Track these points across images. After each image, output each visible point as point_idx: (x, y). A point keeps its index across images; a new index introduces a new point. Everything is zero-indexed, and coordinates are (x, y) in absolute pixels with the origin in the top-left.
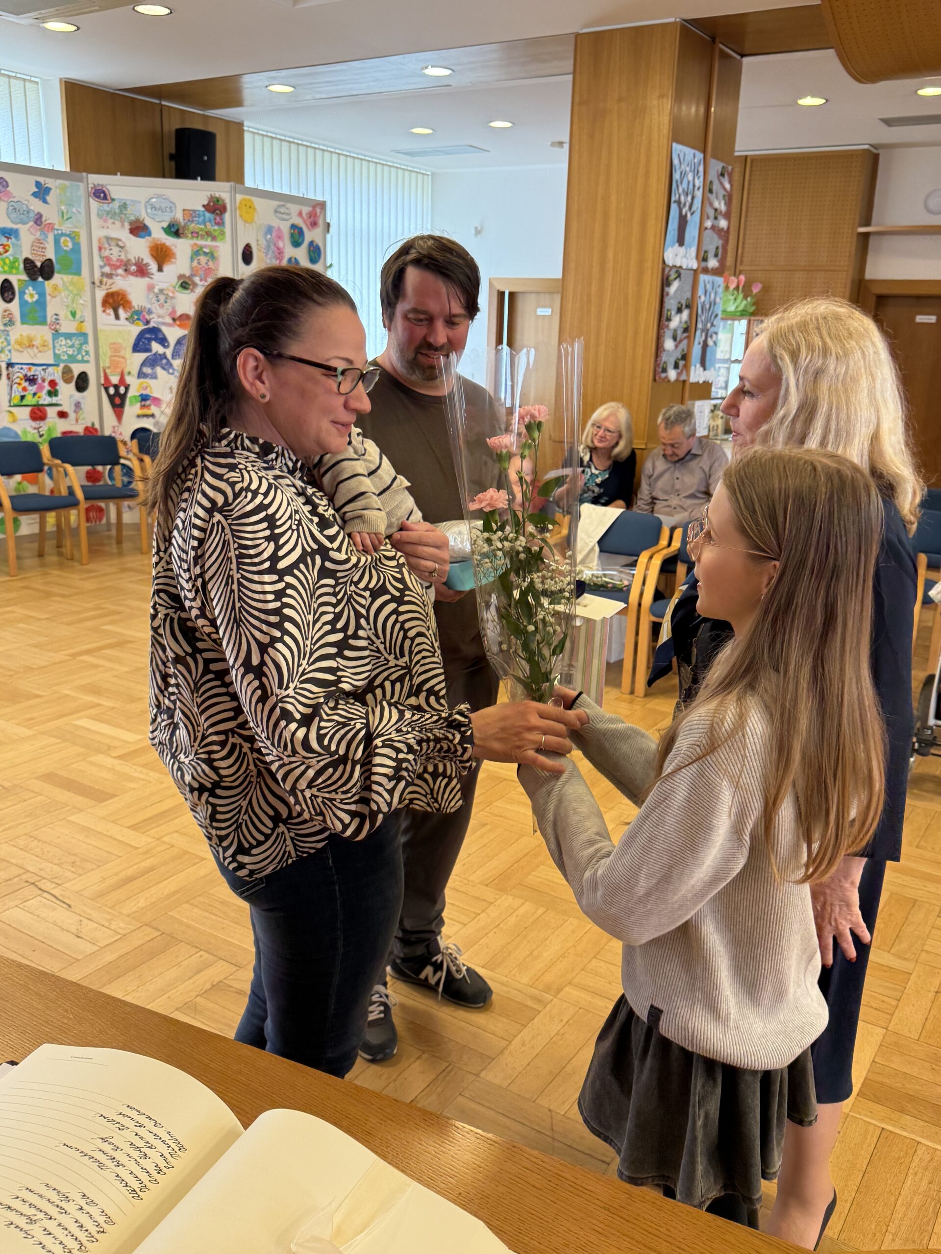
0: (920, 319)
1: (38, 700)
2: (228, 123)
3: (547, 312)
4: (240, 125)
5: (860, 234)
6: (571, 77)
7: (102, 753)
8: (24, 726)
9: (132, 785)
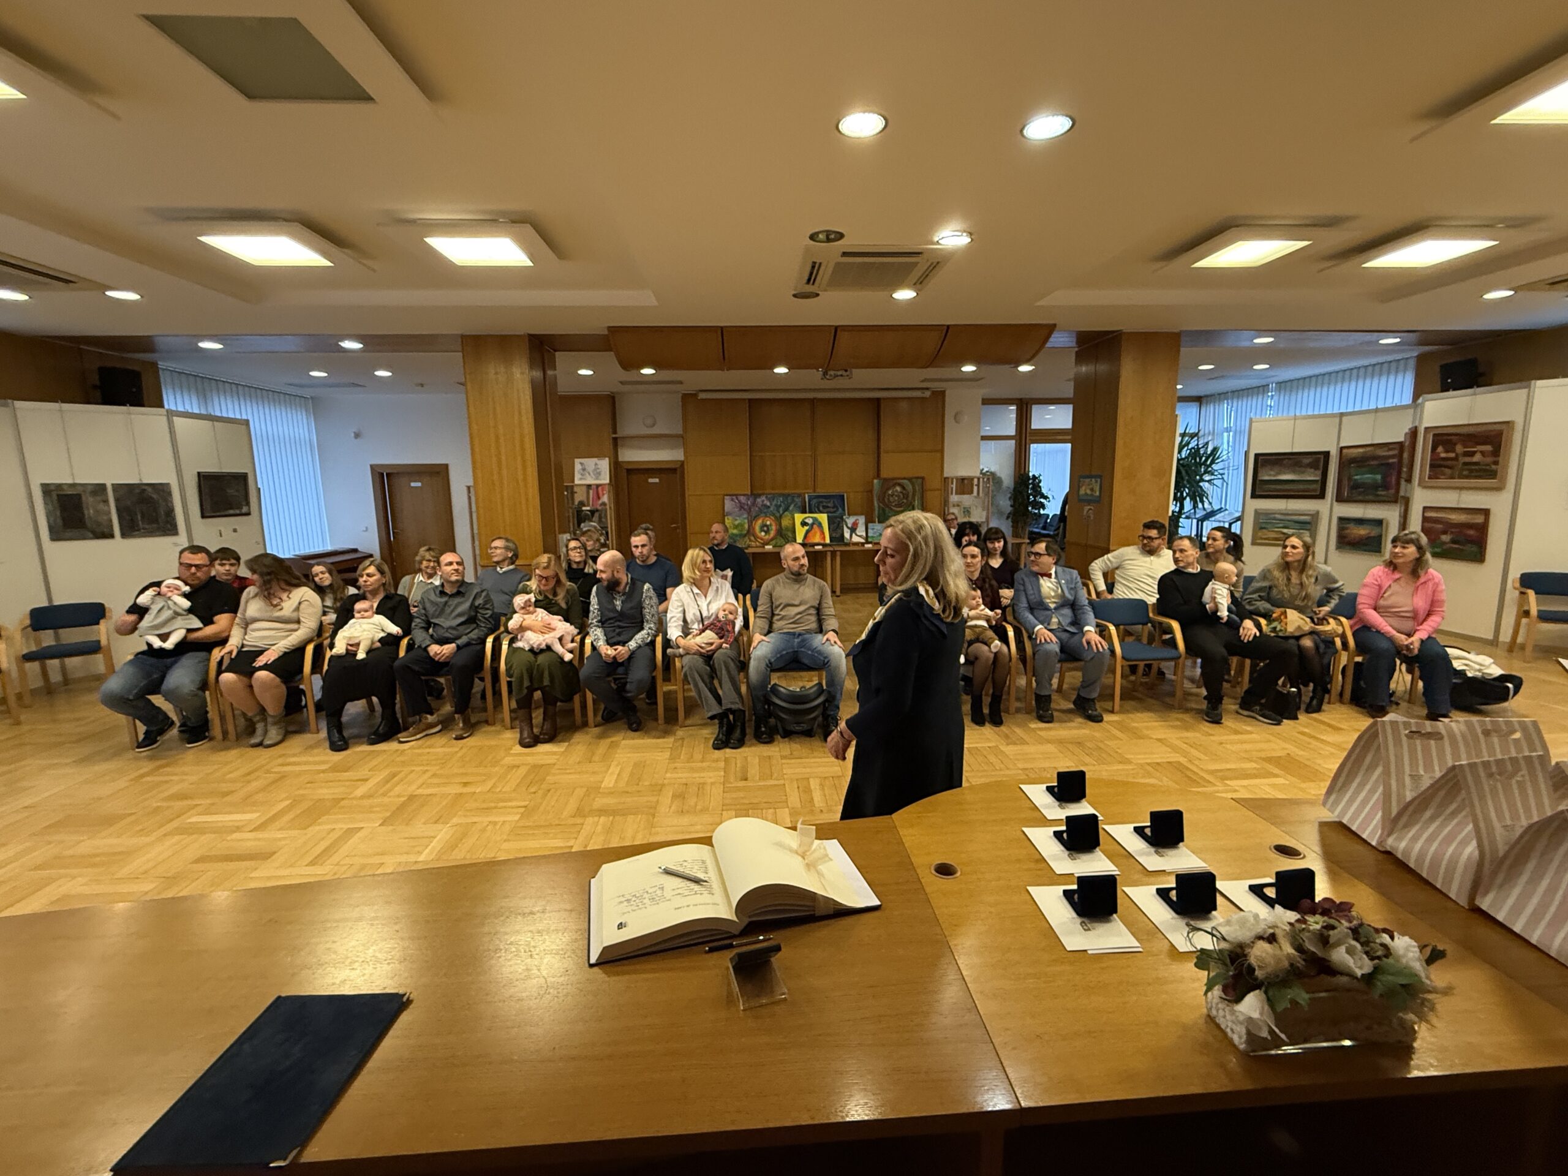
0: (651, 480)
1: (133, 818)
2: (144, 363)
3: (419, 484)
4: (154, 365)
5: (613, 438)
7: (235, 832)
8: (141, 836)
9: (283, 843)
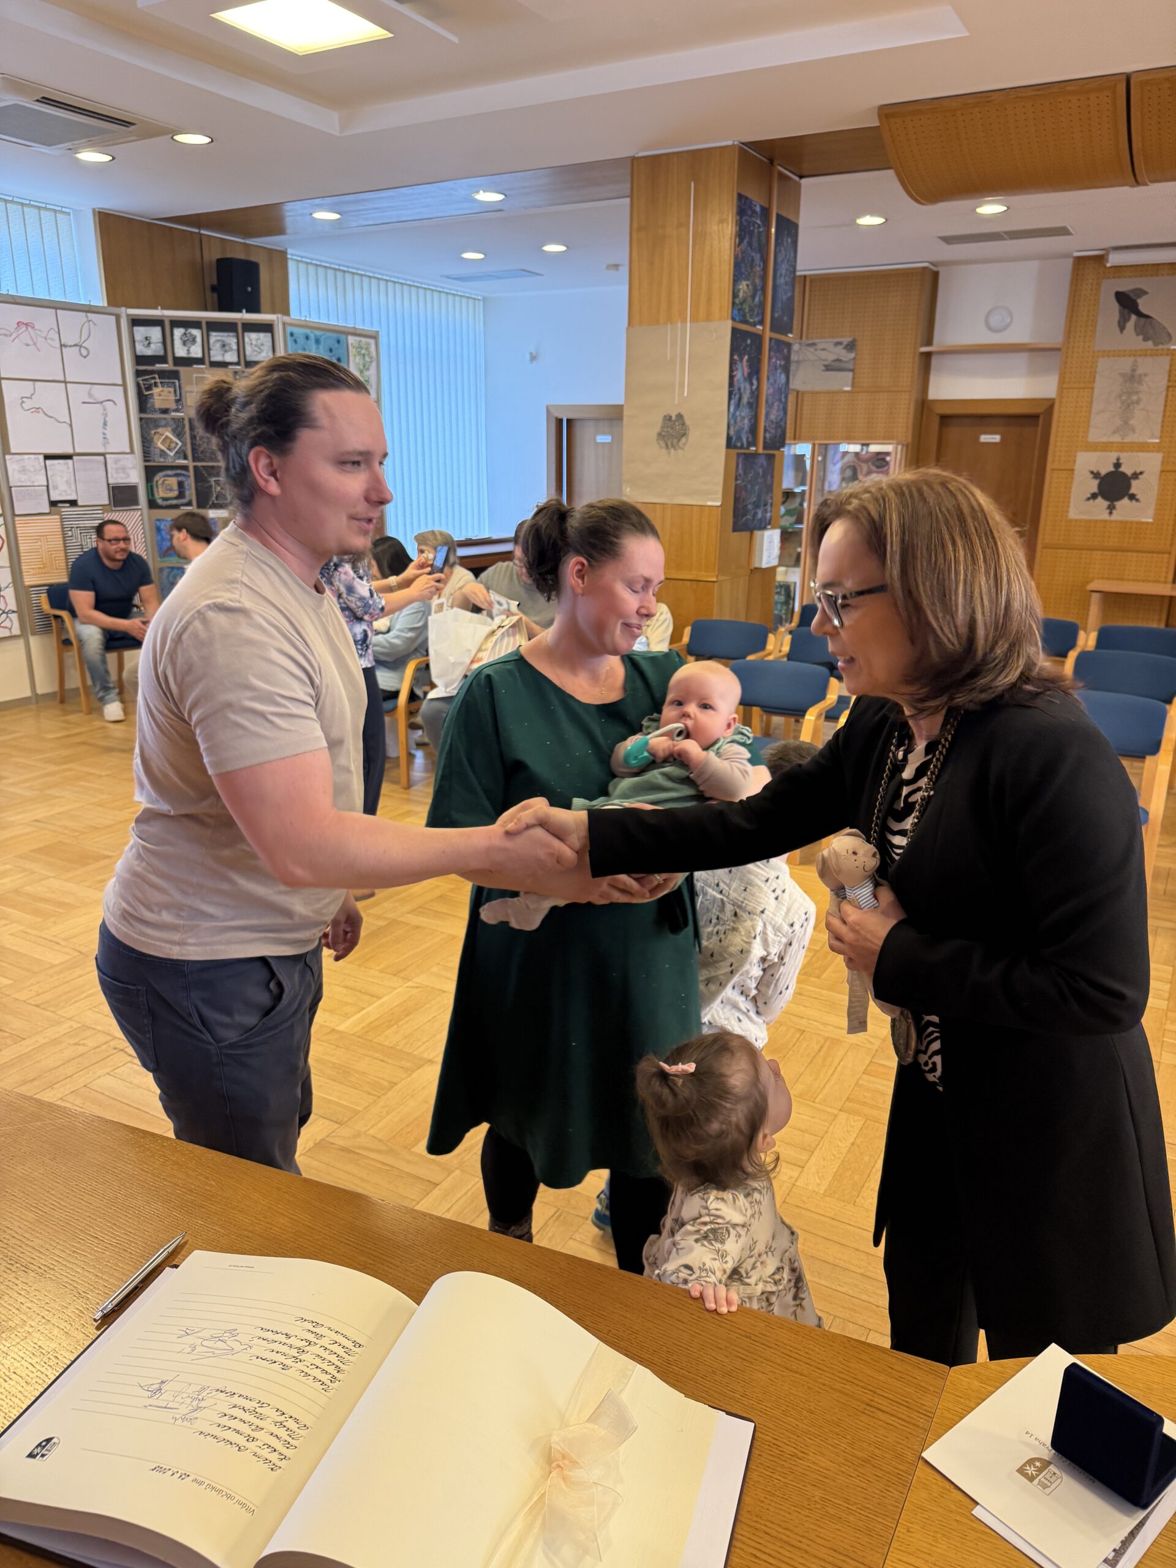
0: (984, 438)
2: (270, 250)
3: (605, 438)
4: (283, 254)
5: (922, 354)
6: (627, 201)
